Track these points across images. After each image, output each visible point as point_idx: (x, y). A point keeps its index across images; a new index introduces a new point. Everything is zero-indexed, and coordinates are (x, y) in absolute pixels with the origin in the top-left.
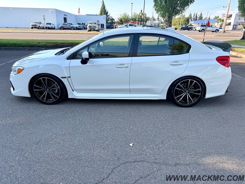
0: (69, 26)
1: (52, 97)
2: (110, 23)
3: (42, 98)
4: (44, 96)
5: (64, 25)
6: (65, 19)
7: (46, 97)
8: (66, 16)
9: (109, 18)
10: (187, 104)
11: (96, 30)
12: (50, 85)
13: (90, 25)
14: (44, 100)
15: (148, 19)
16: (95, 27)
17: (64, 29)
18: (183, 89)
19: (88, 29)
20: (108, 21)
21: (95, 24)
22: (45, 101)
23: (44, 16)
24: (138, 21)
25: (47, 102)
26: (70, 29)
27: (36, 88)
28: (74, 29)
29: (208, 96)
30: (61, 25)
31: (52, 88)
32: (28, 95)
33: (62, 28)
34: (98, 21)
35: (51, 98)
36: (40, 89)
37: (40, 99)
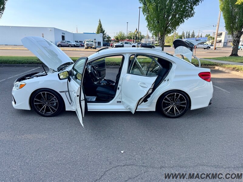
0: (67, 43)
1: (51, 109)
2: (107, 41)
3: (41, 111)
4: (43, 109)
5: (62, 42)
6: (63, 37)
7: (45, 110)
8: (64, 34)
9: (105, 36)
10: (175, 115)
11: (93, 47)
12: (49, 99)
13: (87, 43)
14: (43, 112)
15: (142, 37)
16: (92, 45)
17: (62, 46)
18: (170, 102)
19: (85, 46)
20: (105, 39)
21: (92, 42)
22: (44, 114)
23: (43, 34)
24: (133, 39)
25: (46, 114)
26: (68, 46)
27: (36, 101)
28: (72, 47)
29: (193, 107)
30: (59, 43)
31: (51, 101)
32: (28, 108)
33: (60, 46)
34: (95, 39)
35: (50, 111)
36: (40, 102)
37: (39, 112)
